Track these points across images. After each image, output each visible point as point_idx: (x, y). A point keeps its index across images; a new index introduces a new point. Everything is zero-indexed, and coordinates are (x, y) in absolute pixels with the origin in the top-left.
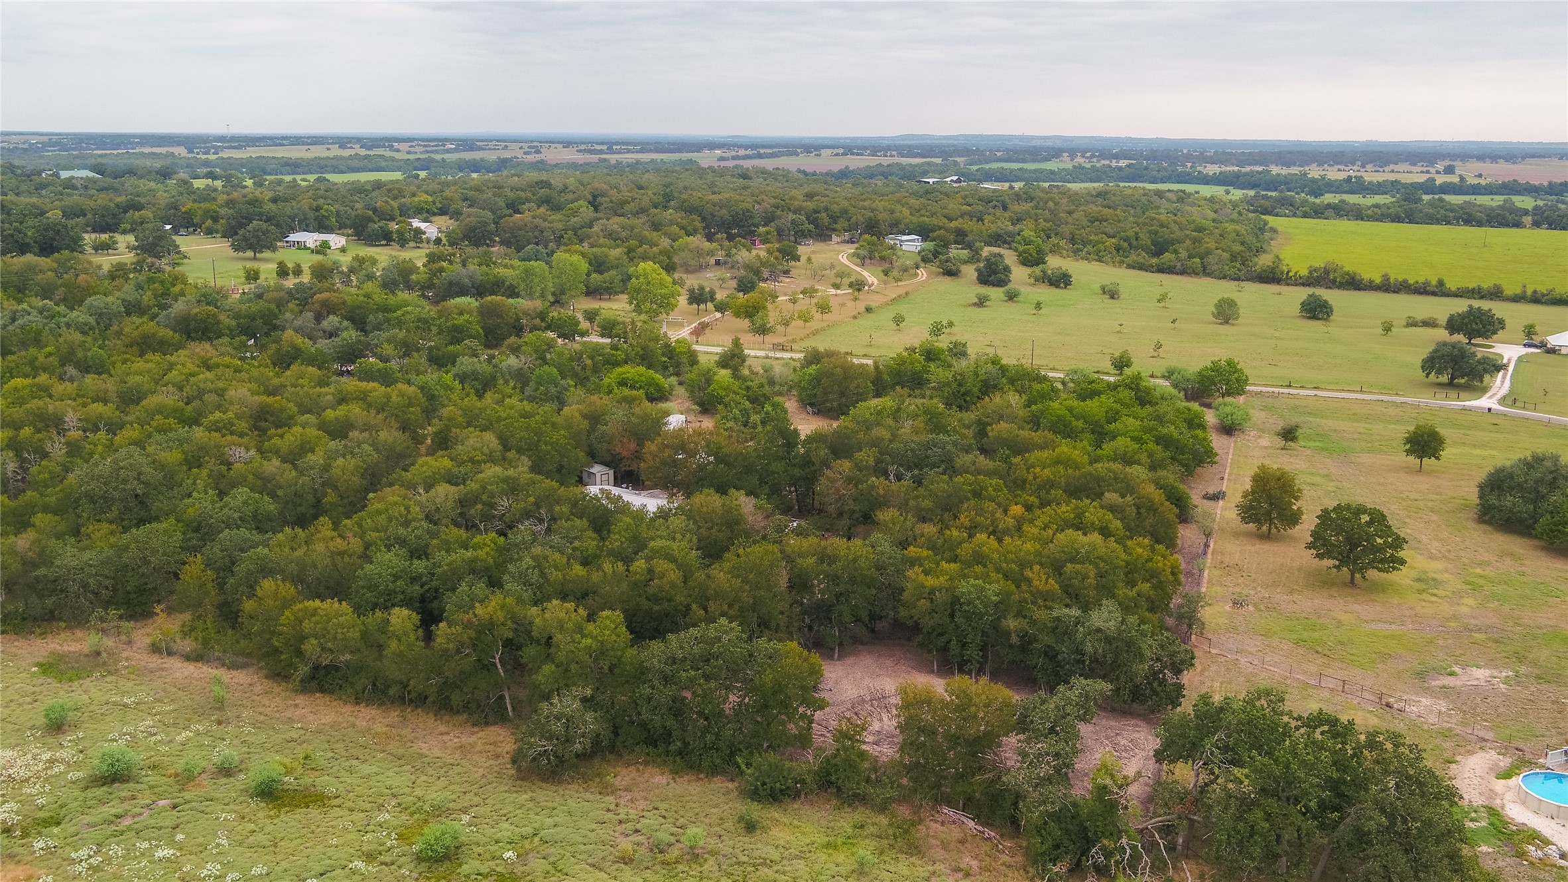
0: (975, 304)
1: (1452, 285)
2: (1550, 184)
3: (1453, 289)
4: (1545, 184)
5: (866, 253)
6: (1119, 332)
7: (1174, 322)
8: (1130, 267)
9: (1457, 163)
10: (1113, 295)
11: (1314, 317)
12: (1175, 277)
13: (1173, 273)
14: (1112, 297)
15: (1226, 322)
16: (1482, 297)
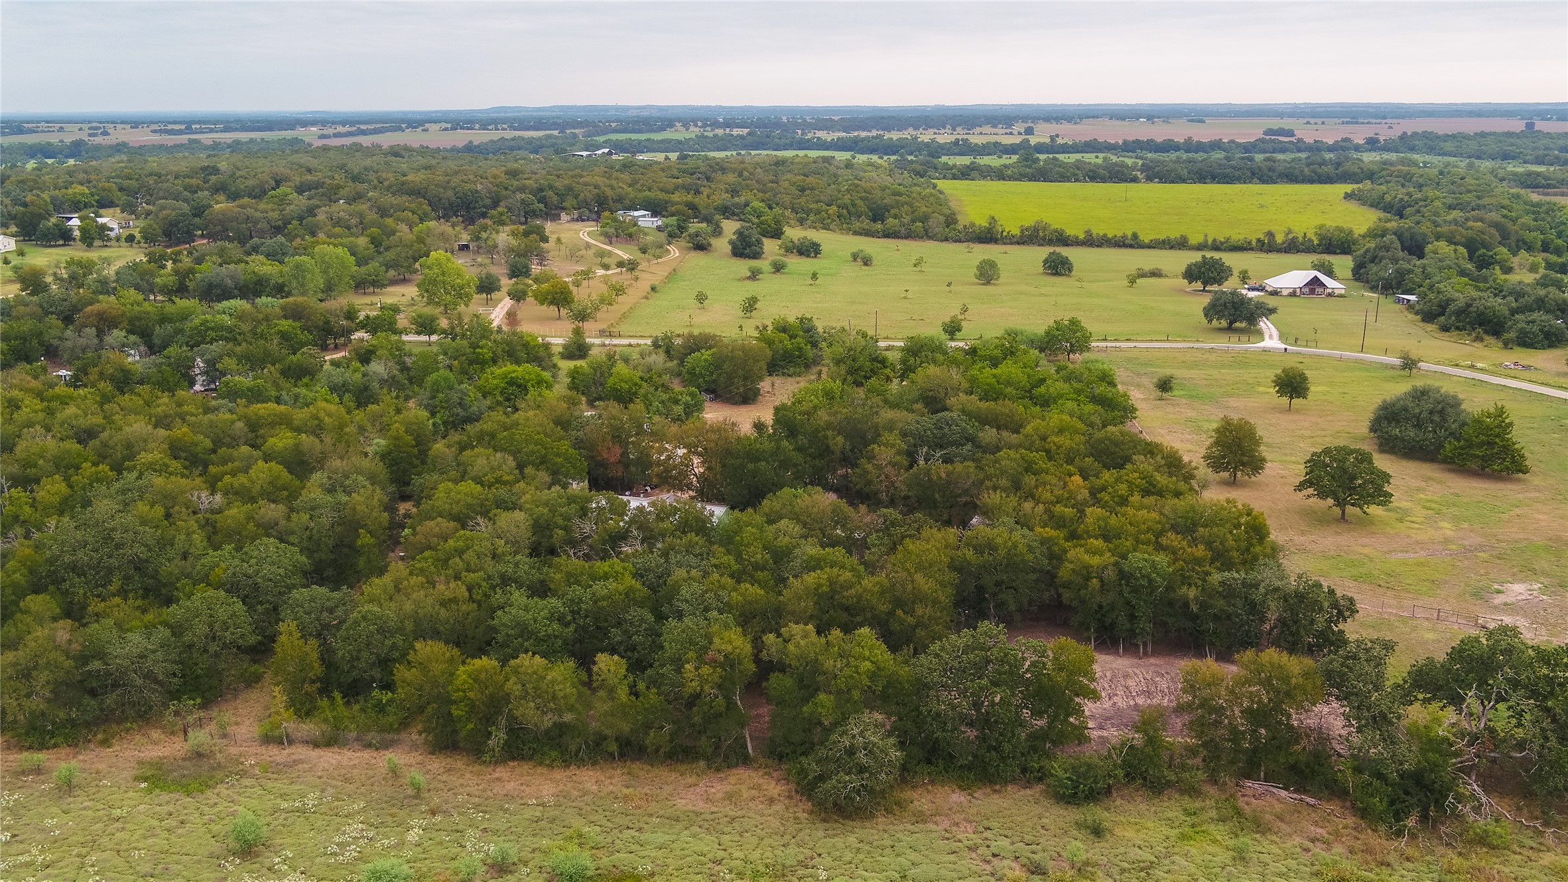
0: (749, 278)
1: (1145, 238)
2: (1125, 142)
3: (1147, 241)
4: (1121, 142)
5: (612, 230)
6: (905, 298)
7: (949, 285)
8: (856, 233)
10: (867, 262)
11: (1057, 274)
14: (866, 264)
15: (988, 283)
16: (1172, 248)
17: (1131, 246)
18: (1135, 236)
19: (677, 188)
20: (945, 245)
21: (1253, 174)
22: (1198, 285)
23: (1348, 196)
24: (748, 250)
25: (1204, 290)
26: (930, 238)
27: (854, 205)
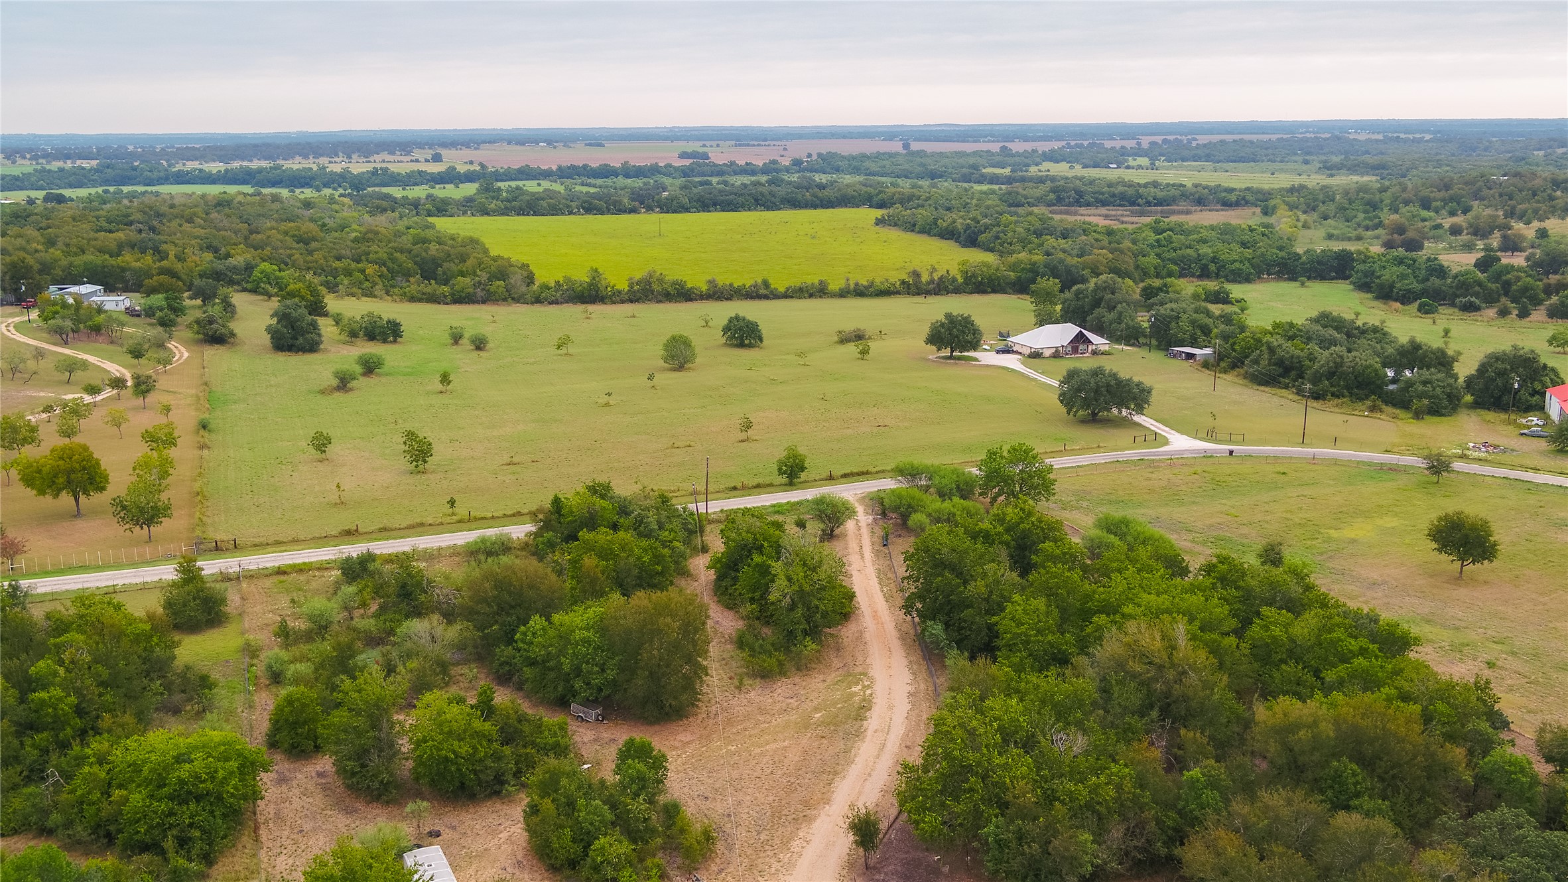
0: (340, 388)
1: (779, 285)
2: (560, 168)
4: (554, 168)
6: (607, 404)
7: (651, 378)
8: (413, 299)
9: (444, 152)
10: (479, 345)
11: (741, 345)
12: (477, 307)
13: (474, 302)
15: (681, 368)
16: (811, 296)
17: (766, 297)
18: (766, 284)
19: (121, 246)
20: (538, 308)
21: (756, 200)
22: (946, 352)
23: (879, 222)
24: (301, 340)
25: (951, 357)
26: (517, 300)
27: (393, 260)
